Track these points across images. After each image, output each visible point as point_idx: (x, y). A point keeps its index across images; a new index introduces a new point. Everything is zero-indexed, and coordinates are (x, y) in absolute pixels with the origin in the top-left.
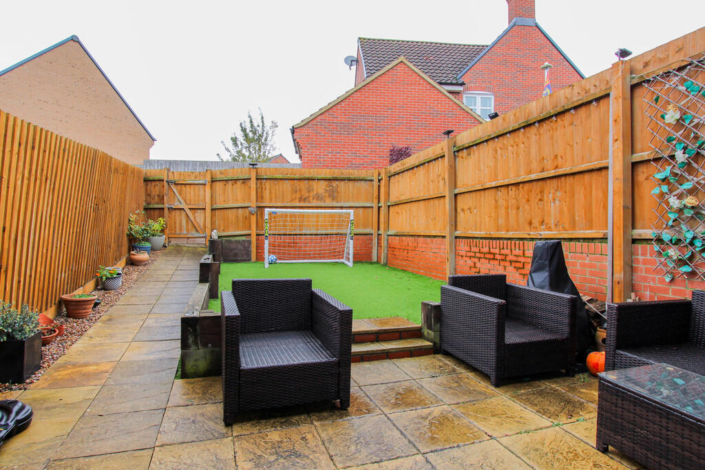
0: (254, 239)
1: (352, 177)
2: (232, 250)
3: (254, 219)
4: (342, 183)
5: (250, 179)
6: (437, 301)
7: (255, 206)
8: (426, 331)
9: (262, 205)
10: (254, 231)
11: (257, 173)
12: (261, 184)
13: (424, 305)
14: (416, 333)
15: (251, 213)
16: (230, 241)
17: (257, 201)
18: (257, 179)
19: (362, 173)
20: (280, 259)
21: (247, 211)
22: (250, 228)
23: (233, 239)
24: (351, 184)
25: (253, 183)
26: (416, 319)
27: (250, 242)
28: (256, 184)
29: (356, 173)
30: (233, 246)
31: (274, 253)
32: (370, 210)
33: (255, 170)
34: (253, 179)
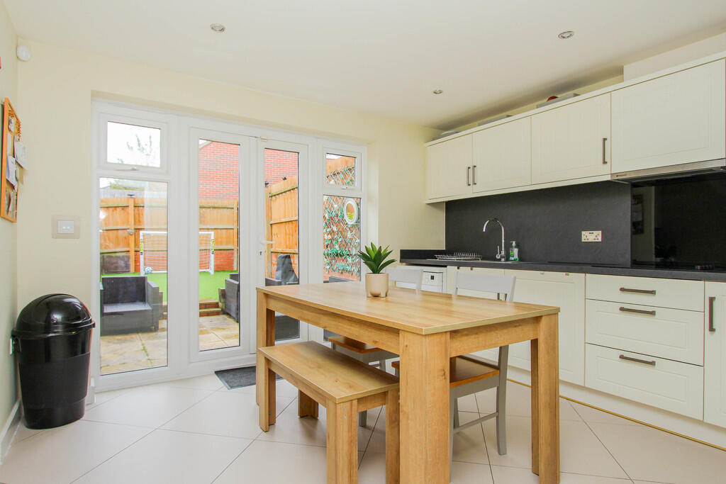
0: (132, 254)
1: (216, 206)
2: (112, 264)
3: (132, 239)
4: (209, 210)
5: (128, 206)
6: (223, 287)
7: (133, 228)
8: (220, 304)
9: (139, 227)
10: (132, 248)
11: (134, 201)
12: (138, 210)
13: (219, 289)
14: (216, 305)
15: (129, 234)
16: (111, 257)
17: (135, 224)
18: (135, 207)
19: (225, 203)
20: (155, 270)
21: (126, 232)
22: (128, 245)
23: (113, 255)
24: (215, 210)
25: (131, 210)
26: (215, 298)
27: (129, 257)
28: (134, 210)
29: (219, 203)
30: (114, 261)
31: (150, 265)
32: (231, 231)
33: (133, 200)
34: (132, 207)
